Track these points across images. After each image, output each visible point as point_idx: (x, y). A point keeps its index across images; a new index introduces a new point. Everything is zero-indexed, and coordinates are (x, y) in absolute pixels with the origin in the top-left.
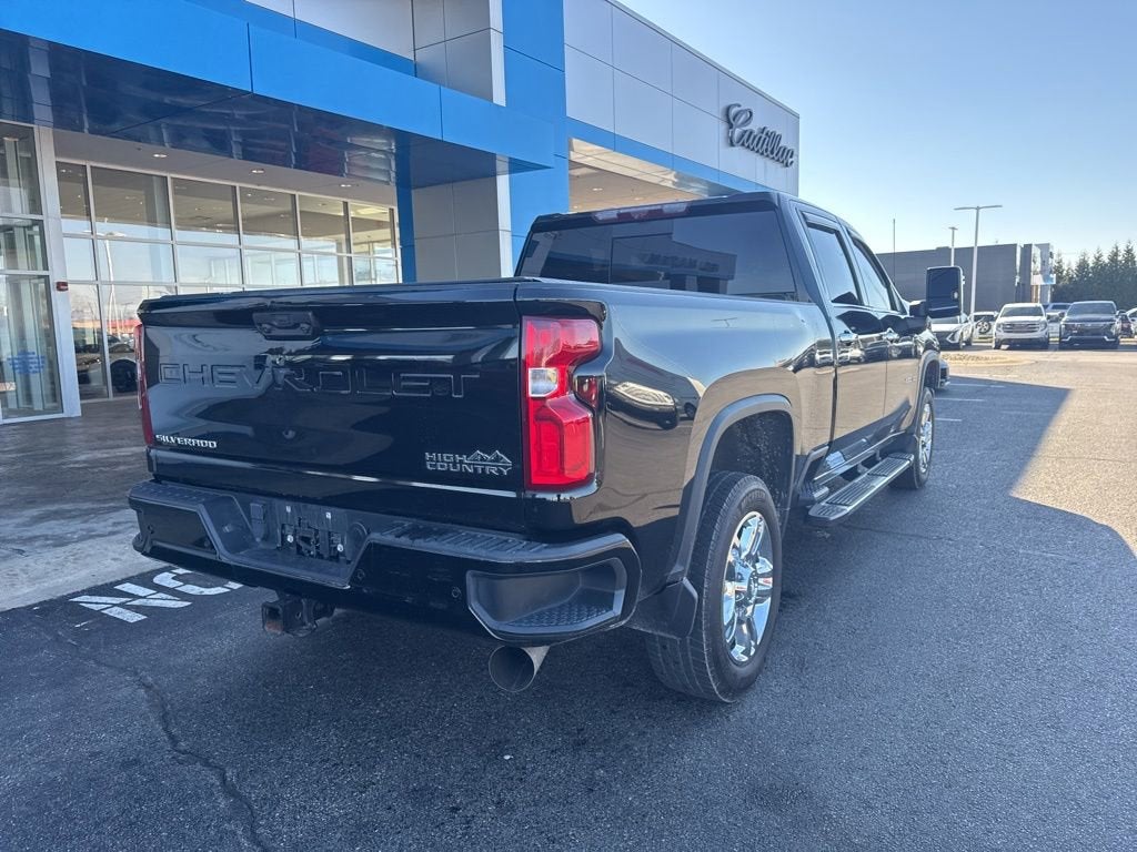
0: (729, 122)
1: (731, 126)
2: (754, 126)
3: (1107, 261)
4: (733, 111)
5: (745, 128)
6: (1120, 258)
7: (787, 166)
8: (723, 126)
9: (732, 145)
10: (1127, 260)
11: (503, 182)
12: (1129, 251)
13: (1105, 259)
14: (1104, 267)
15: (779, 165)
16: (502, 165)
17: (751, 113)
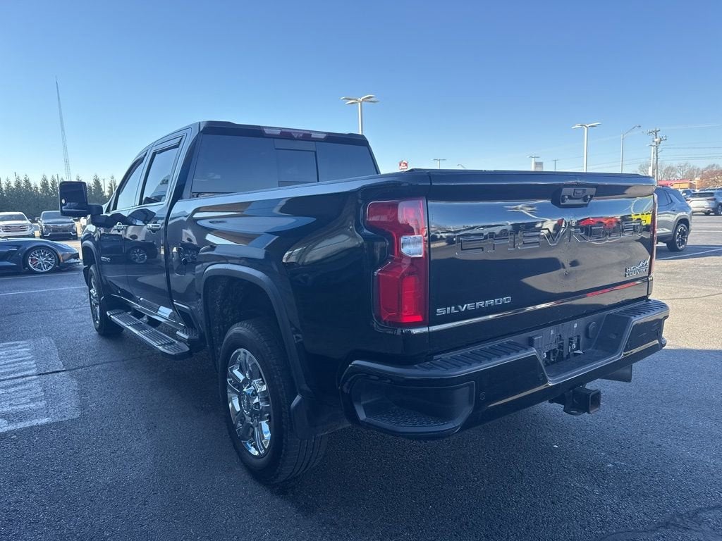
3: (14, 187)
6: (22, 185)
10: (27, 187)
12: (27, 181)
13: (13, 185)
14: (13, 190)
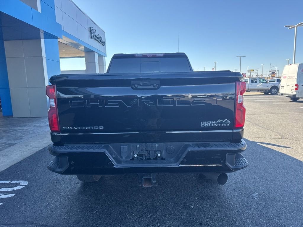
0: (90, 32)
1: (91, 33)
2: (96, 34)
4: (92, 29)
5: (94, 34)
7: (104, 45)
8: (89, 33)
9: (92, 38)
11: (42, 41)
15: (101, 45)
16: (42, 35)
17: (95, 30)
